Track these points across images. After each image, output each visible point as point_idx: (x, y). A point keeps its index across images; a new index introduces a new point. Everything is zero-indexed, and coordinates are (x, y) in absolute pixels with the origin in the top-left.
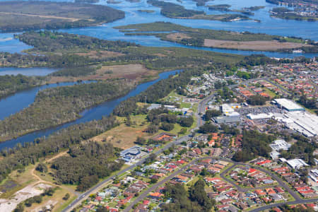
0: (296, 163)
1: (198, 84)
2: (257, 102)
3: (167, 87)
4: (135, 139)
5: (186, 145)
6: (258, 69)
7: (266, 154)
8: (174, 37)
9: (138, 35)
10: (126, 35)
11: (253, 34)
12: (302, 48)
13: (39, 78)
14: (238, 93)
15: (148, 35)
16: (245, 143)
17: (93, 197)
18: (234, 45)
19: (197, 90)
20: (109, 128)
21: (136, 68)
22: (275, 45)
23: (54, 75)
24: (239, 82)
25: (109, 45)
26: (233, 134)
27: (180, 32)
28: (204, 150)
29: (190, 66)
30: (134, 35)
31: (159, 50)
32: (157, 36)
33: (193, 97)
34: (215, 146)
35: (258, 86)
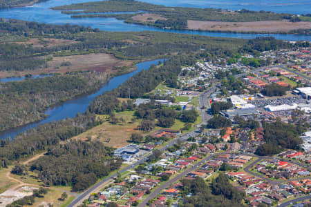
1: (193, 75)
2: (275, 92)
3: (152, 79)
4: (128, 137)
5: (194, 140)
6: (265, 55)
8: (144, 18)
9: (91, 17)
10: (74, 17)
11: (253, 12)
14: (247, 83)
15: (105, 17)
16: (269, 135)
17: (96, 196)
19: (192, 81)
20: (89, 126)
21: (102, 58)
22: (287, 26)
24: (247, 71)
25: (55, 30)
26: (252, 127)
27: (150, 12)
28: (218, 145)
29: (176, 53)
30: (84, 17)
31: (127, 35)
32: (119, 18)
33: (189, 89)
34: (232, 141)
35: (272, 74)
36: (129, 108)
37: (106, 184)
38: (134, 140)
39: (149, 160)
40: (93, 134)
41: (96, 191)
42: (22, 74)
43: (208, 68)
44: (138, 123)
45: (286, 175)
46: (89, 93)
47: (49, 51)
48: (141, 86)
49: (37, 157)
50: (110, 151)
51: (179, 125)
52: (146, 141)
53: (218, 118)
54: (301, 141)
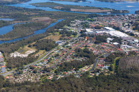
0: (116, 43)
1: (74, 23)
2: (98, 28)
3: (63, 24)
5: (77, 39)
6: (94, 18)
7: (105, 41)
8: (57, 8)
9: (42, 7)
10: (37, 7)
11: (90, 7)
12: (110, 12)
13: (10, 21)
14: (90, 25)
15: (46, 7)
16: (97, 38)
17: (53, 52)
18: (83, 11)
19: (75, 25)
21: (47, 18)
22: (100, 11)
23: (15, 20)
24: (89, 22)
25: (32, 10)
26: (93, 37)
27: (59, 6)
28: (84, 41)
29: (69, 17)
30: (40, 7)
31: (53, 12)
32: (50, 7)
33: (74, 27)
34: (87, 40)
35: (97, 23)
36: (58, 31)
37: (55, 50)
38: (60, 39)
39: (65, 44)
40: (49, 38)
41: (52, 51)
42: (25, 22)
43: (79, 22)
44: (61, 35)
45: (103, 48)
46: (45, 27)
47: (31, 16)
48: (60, 26)
49: (34, 43)
50: (54, 42)
51: (72, 36)
52: (64, 40)
53: (83, 34)
54: (107, 40)
